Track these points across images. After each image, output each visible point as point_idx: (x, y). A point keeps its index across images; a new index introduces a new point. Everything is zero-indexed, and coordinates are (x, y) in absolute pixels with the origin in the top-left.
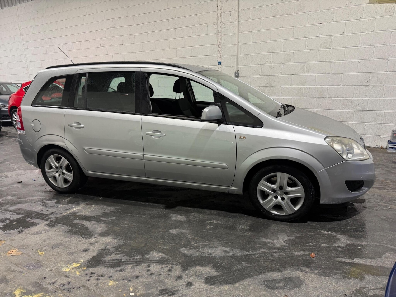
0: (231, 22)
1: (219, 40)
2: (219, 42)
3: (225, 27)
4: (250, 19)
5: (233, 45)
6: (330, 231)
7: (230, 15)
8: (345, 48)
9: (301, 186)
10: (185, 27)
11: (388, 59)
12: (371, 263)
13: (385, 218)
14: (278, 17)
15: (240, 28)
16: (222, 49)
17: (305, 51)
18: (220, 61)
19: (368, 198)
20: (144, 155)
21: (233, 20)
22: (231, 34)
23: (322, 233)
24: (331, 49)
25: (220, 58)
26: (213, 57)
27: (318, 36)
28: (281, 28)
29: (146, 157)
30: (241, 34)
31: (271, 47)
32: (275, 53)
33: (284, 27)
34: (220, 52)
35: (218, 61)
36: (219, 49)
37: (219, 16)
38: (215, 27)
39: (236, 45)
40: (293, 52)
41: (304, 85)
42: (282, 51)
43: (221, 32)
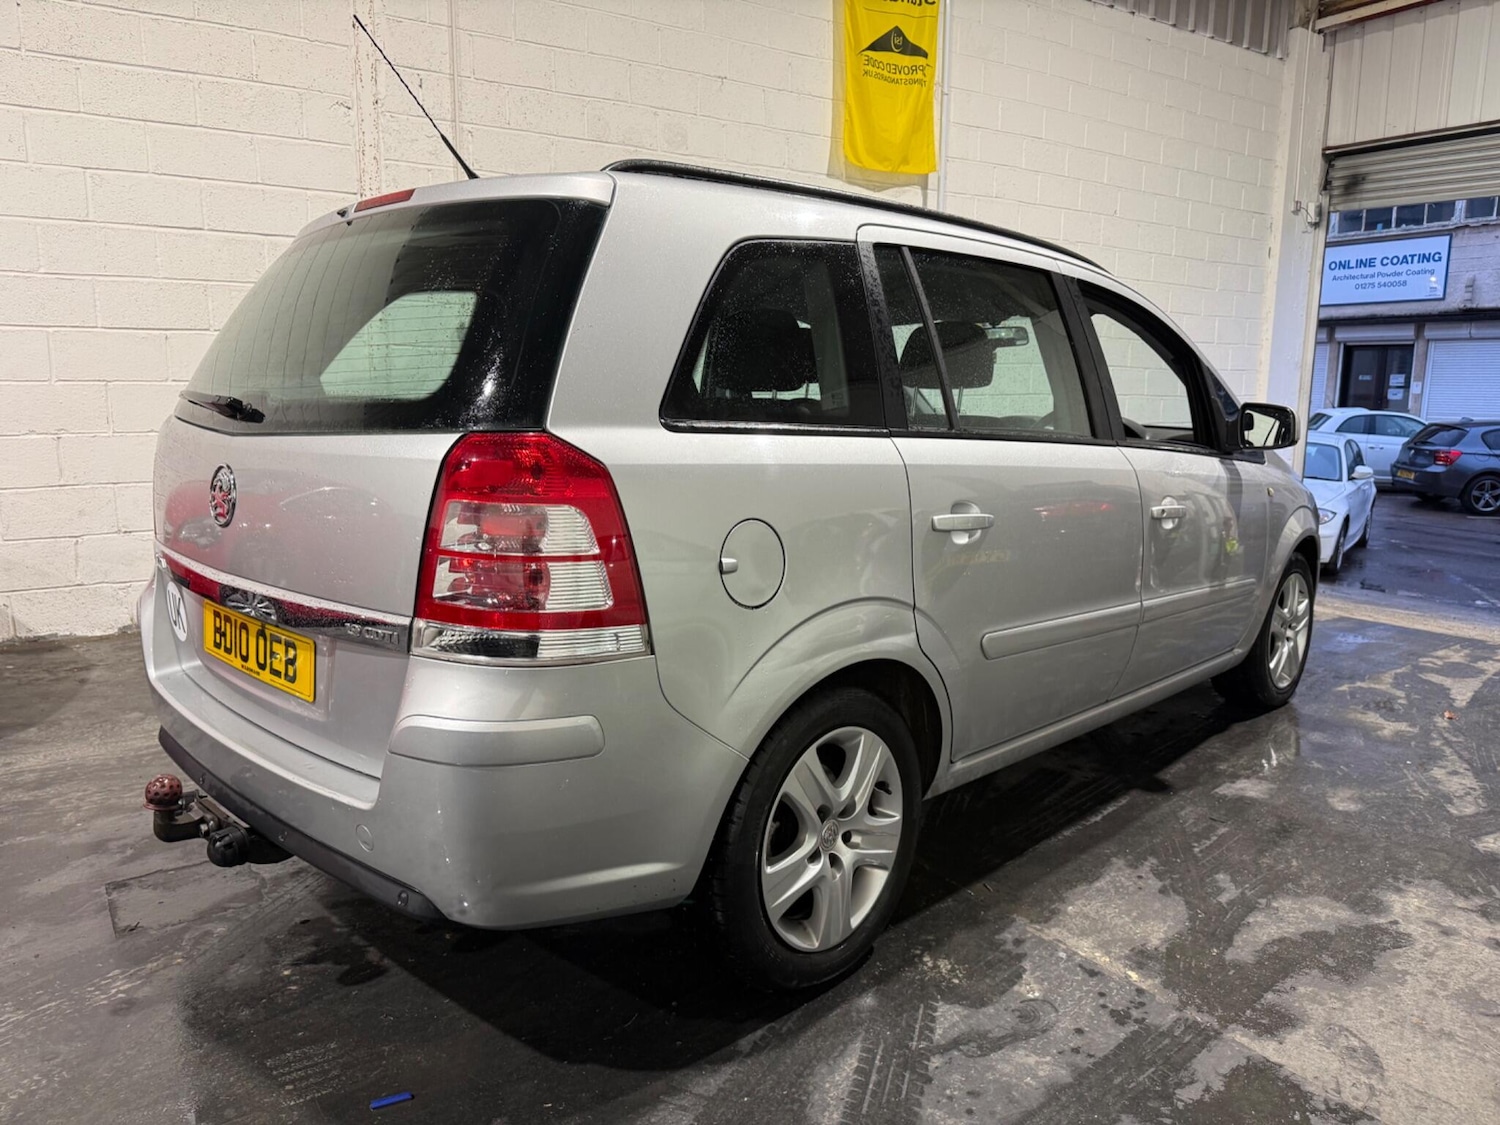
1: (366, 178)
3: (397, 128)
4: (508, 126)
7: (420, 86)
14: (607, 145)
20: (1142, 602)
21: (433, 108)
22: (430, 167)
23: (1343, 691)
29: (1148, 608)
37: (366, 72)
38: (346, 115)
43: (377, 147)
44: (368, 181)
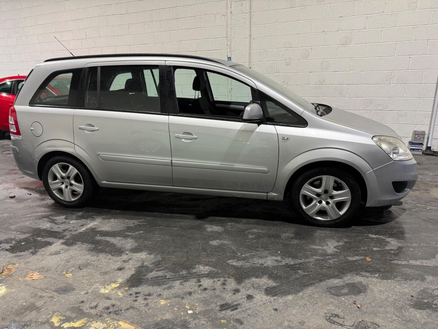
0: (242, 13)
1: (228, 33)
2: (228, 35)
3: (236, 18)
4: (264, 10)
5: (245, 39)
6: (378, 234)
7: (242, 5)
8: (366, 44)
9: (348, 189)
10: (189, 18)
11: (410, 56)
12: (427, 264)
13: (427, 219)
14: (295, 8)
15: (253, 19)
16: (232, 43)
17: (324, 46)
18: (230, 56)
19: (405, 200)
20: (172, 160)
21: (245, 10)
22: (243, 27)
23: (370, 236)
24: (352, 45)
25: (230, 53)
26: (222, 52)
27: (338, 31)
28: (298, 21)
29: (175, 162)
30: (253, 27)
31: (287, 42)
32: (292, 48)
33: (302, 20)
34: (230, 46)
35: (227, 56)
36: (229, 43)
37: (229, 5)
38: (224, 18)
39: (248, 39)
40: (311, 47)
41: (323, 84)
42: (299, 47)
43: (231, 24)
44: (229, 34)
